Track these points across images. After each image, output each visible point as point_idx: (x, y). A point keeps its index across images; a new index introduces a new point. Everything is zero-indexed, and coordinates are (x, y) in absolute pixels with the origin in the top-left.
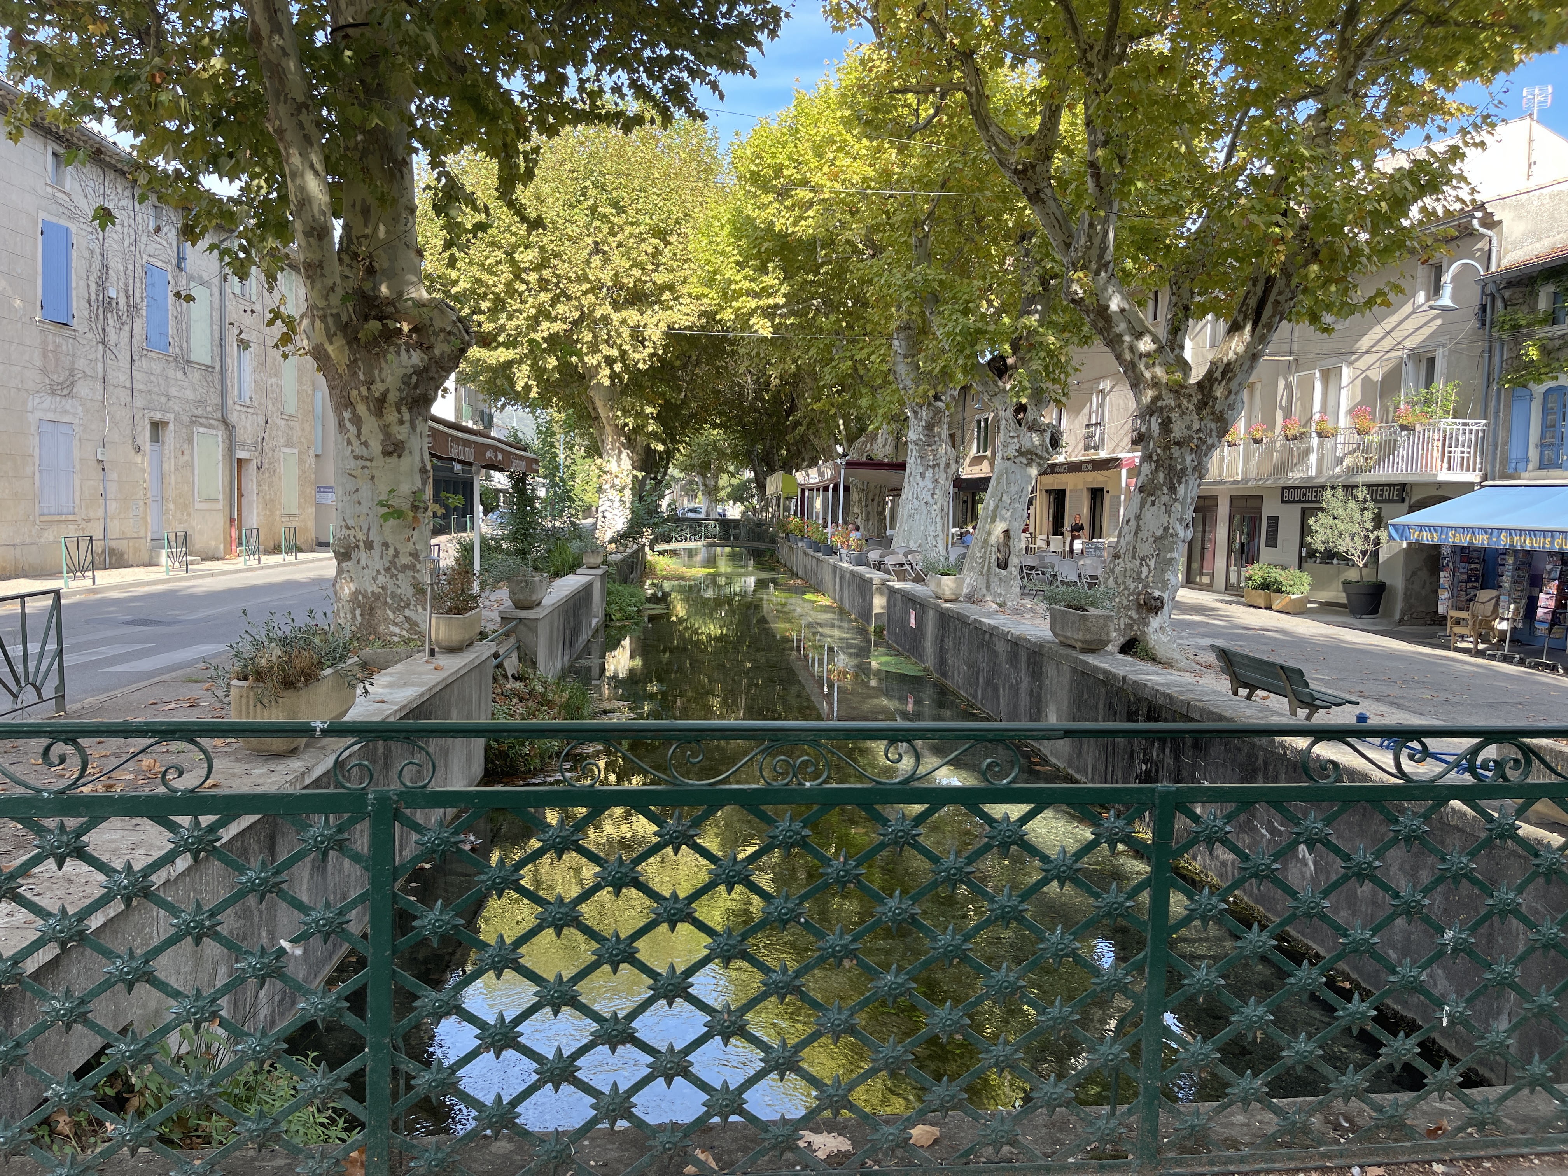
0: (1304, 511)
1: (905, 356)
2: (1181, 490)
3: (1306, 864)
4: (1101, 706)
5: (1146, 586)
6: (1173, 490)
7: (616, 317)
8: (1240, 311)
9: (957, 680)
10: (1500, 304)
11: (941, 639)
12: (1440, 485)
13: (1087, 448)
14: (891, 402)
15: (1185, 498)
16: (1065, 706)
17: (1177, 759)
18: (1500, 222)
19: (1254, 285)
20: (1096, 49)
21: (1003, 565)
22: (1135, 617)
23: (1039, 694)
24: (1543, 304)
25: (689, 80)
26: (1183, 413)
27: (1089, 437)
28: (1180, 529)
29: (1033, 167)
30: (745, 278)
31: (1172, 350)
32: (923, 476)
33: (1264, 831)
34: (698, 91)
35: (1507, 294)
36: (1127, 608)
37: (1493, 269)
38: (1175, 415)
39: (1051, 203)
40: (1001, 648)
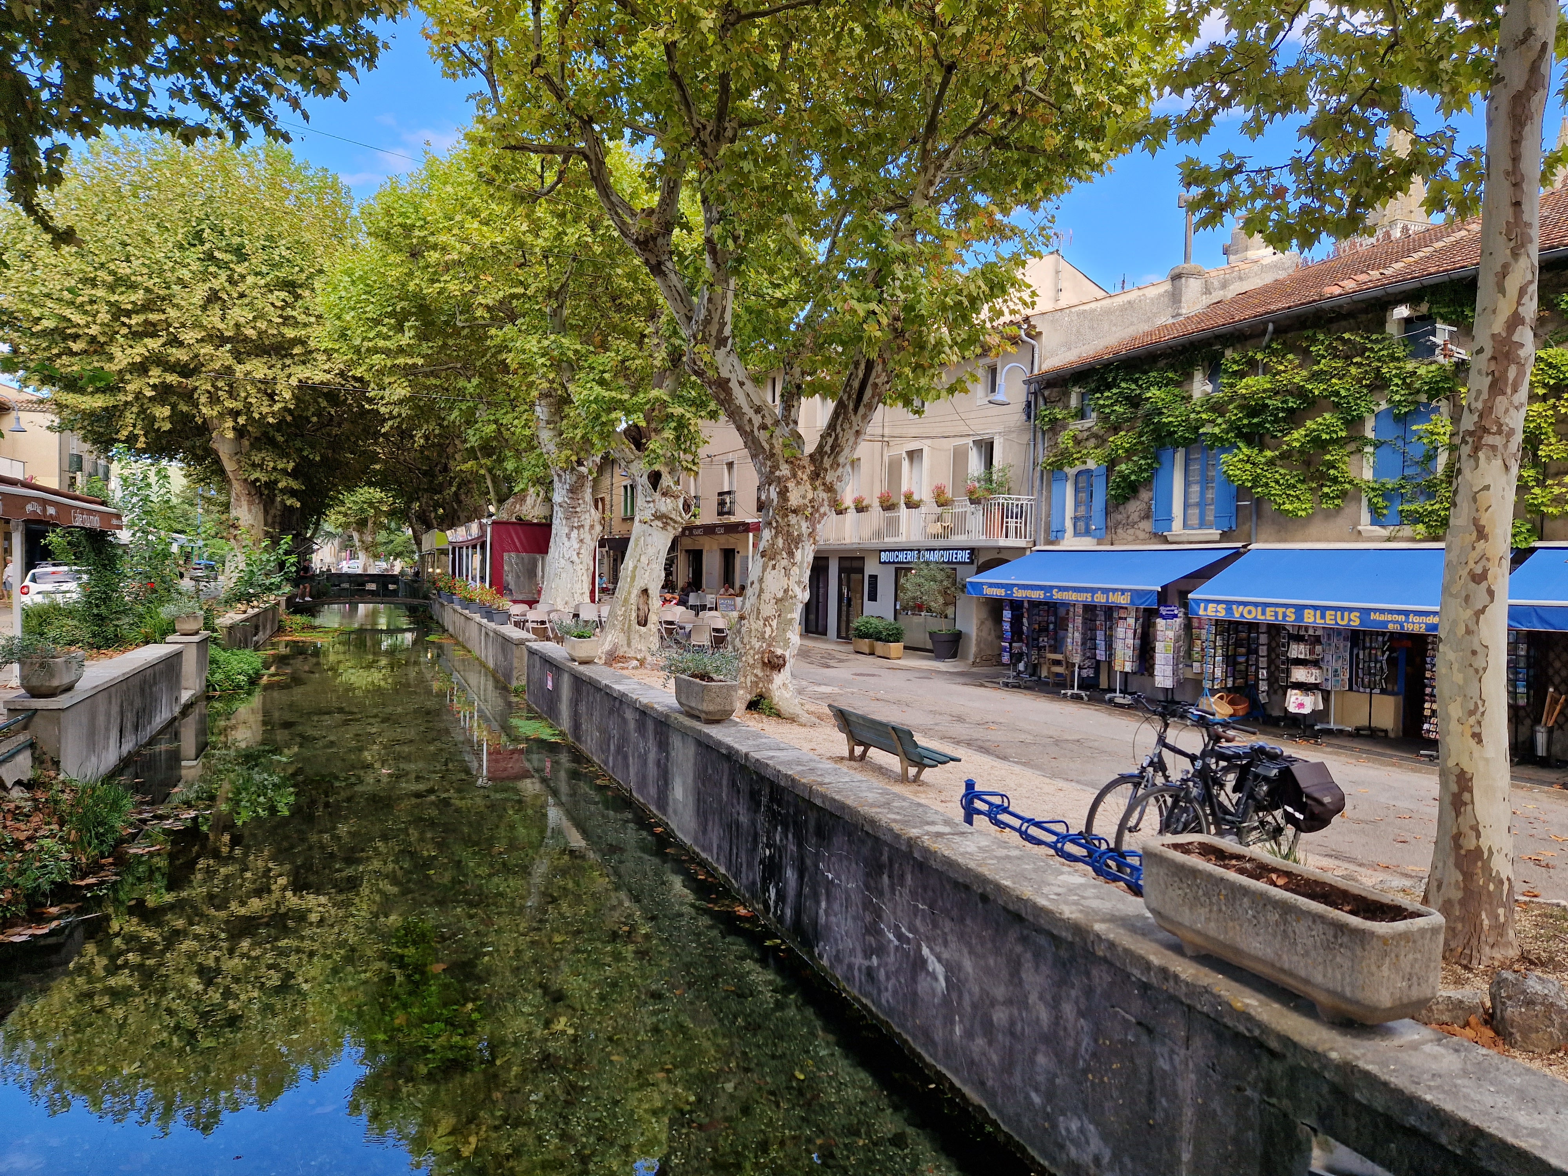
0: (897, 569)
1: (548, 423)
2: (798, 554)
3: (936, 979)
4: (725, 782)
5: (769, 645)
6: (791, 554)
7: (240, 370)
8: (845, 391)
9: (590, 745)
10: (1041, 401)
11: (575, 703)
12: (1000, 549)
13: (720, 514)
14: (537, 466)
15: (802, 562)
16: (690, 780)
17: (800, 846)
18: (1040, 333)
19: (856, 368)
20: (709, 129)
21: (643, 622)
22: (760, 674)
23: (666, 766)
24: (1074, 401)
25: (264, 93)
26: (798, 483)
27: (722, 504)
28: (798, 591)
29: (654, 239)
30: (378, 335)
31: (787, 425)
32: (568, 536)
33: (891, 936)
34: (277, 107)
35: (1046, 393)
36: (753, 667)
37: (1036, 372)
38: (791, 485)
39: (672, 276)
40: (629, 715)
